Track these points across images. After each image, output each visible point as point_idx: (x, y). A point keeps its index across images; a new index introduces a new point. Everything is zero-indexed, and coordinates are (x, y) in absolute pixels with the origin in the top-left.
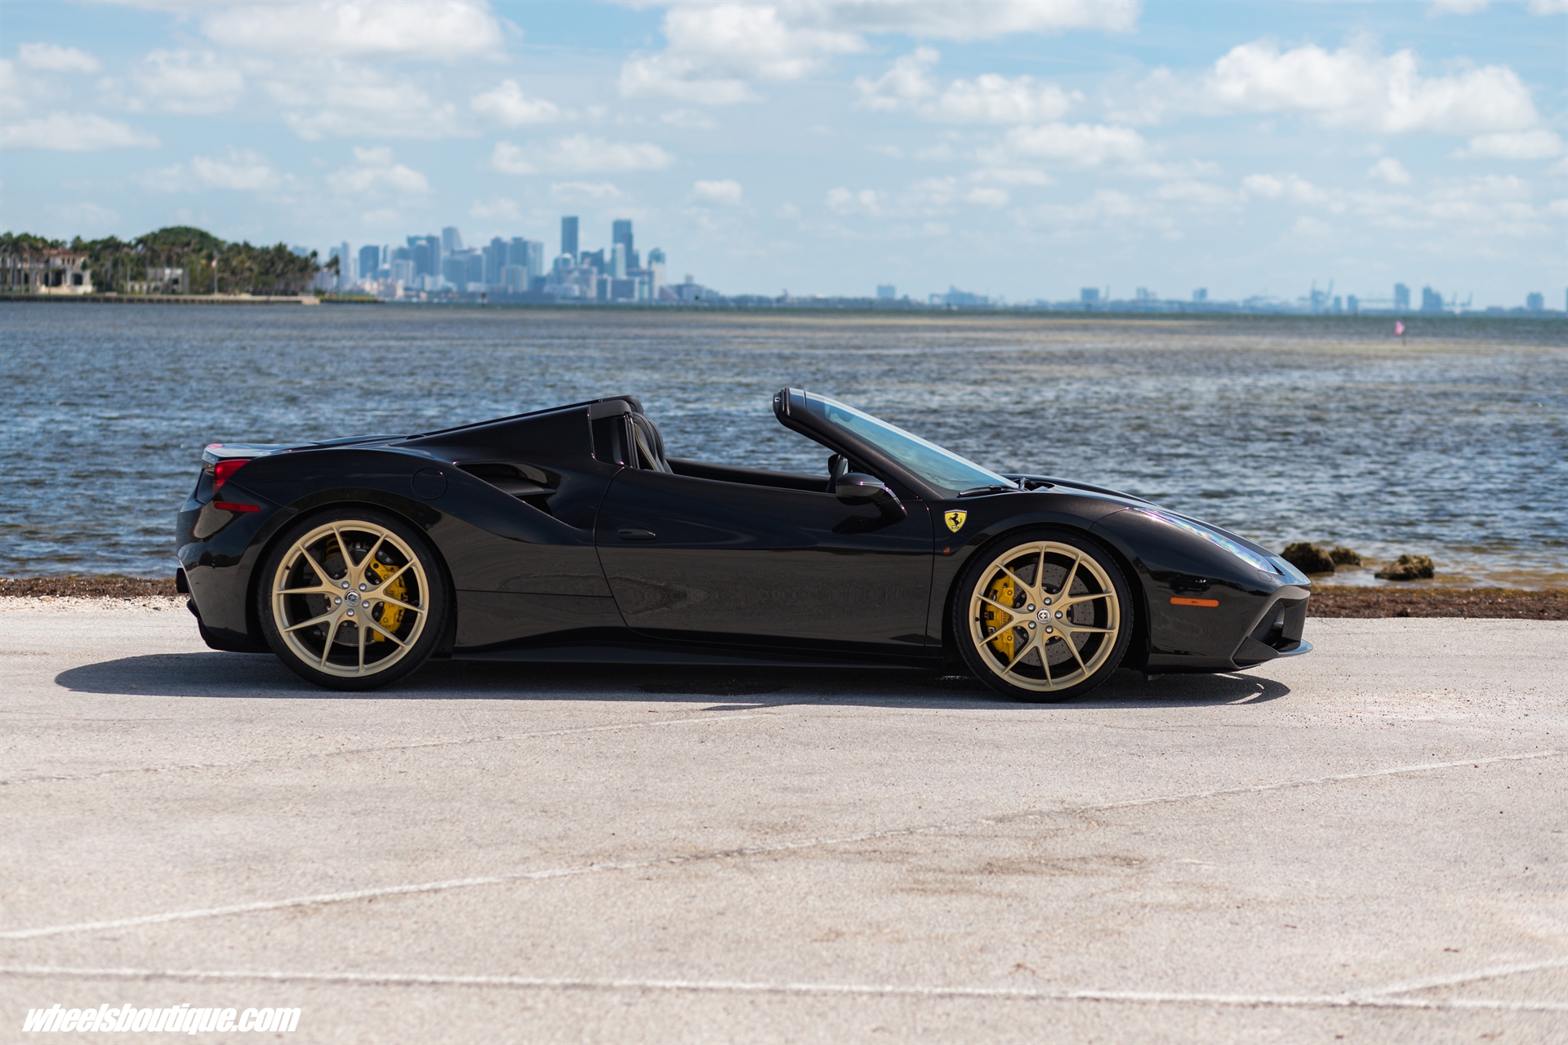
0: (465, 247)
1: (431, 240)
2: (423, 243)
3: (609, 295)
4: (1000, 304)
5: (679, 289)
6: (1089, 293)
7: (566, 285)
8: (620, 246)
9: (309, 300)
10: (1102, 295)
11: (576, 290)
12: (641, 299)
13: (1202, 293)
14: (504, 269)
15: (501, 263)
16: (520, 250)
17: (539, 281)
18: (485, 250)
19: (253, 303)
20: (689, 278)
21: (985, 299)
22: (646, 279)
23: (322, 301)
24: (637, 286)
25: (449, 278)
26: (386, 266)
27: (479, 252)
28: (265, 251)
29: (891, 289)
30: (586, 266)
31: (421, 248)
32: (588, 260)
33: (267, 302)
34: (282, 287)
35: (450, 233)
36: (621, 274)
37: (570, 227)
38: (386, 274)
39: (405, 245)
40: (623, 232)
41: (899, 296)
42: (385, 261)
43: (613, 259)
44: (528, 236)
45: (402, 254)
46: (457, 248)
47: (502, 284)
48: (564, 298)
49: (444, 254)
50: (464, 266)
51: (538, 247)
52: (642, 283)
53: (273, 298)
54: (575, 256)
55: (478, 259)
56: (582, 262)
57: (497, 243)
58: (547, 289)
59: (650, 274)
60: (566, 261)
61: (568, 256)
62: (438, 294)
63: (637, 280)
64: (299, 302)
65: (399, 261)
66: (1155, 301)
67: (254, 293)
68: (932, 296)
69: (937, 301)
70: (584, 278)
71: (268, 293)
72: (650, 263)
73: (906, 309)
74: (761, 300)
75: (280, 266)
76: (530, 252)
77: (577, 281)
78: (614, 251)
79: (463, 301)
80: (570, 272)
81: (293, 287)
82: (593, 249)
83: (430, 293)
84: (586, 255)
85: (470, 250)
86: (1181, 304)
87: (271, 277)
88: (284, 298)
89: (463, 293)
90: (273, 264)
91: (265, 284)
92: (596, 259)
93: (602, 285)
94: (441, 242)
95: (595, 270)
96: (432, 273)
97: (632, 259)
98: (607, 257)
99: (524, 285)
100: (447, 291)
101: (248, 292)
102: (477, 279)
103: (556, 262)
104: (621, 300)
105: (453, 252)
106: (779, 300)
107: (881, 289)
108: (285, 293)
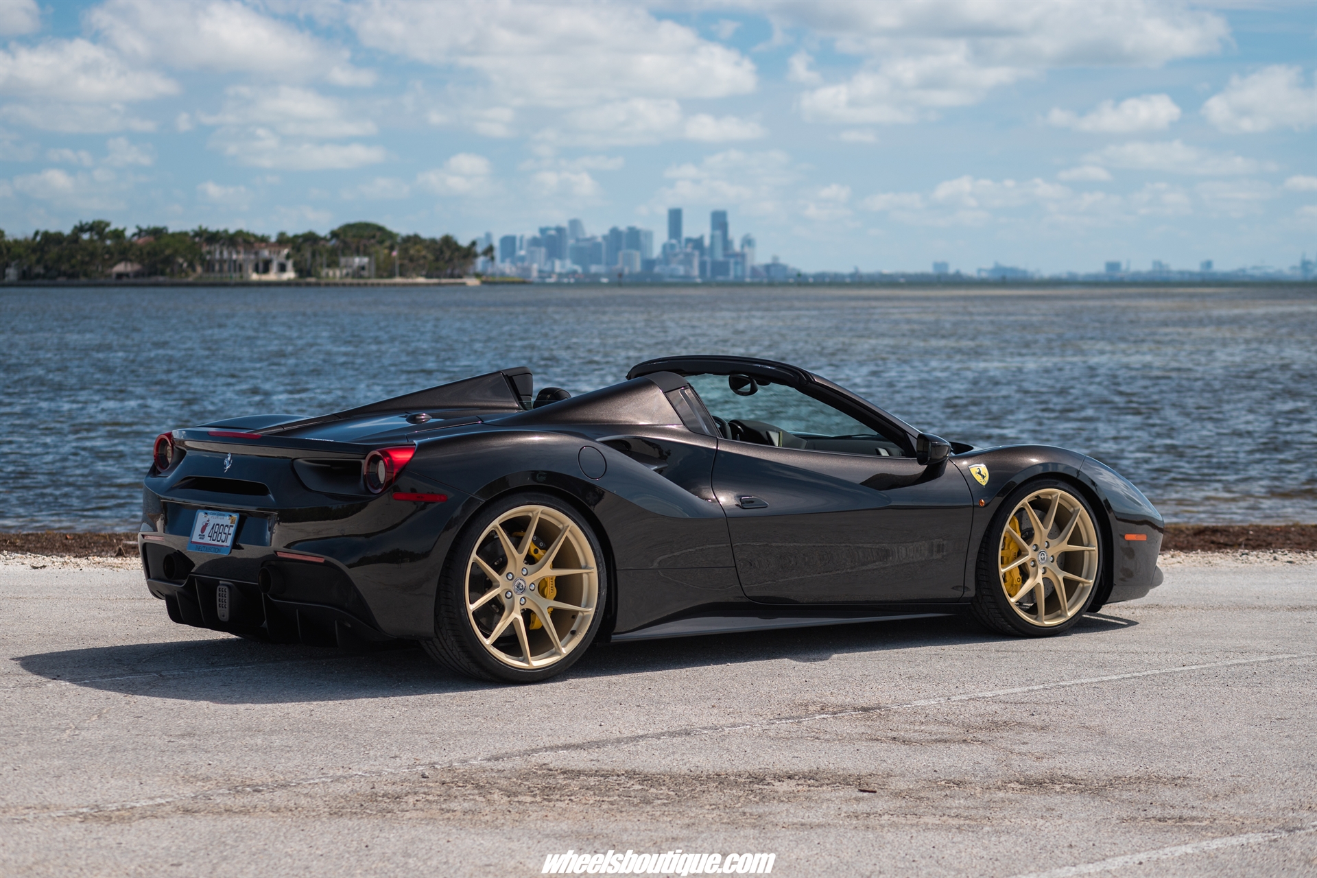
0: (588, 235)
1: (559, 230)
2: (553, 233)
3: (709, 273)
4: (1037, 276)
5: (767, 267)
6: (1113, 266)
7: (673, 266)
8: (718, 233)
9: (472, 282)
10: (1124, 267)
11: (681, 270)
12: (736, 277)
13: (1208, 264)
14: (621, 254)
15: (618, 249)
16: (633, 238)
17: (649, 264)
18: (605, 237)
19: (427, 285)
20: (775, 258)
21: (1025, 272)
22: (739, 259)
23: (484, 283)
24: (732, 266)
25: (575, 262)
26: (523, 253)
27: (600, 240)
28: (433, 241)
29: (945, 265)
30: (689, 250)
31: (551, 237)
32: (690, 245)
33: (439, 285)
34: (449, 271)
35: (575, 224)
36: (719, 256)
37: (675, 218)
38: (522, 259)
39: (537, 234)
40: (720, 221)
41: (952, 270)
42: (521, 248)
43: (712, 243)
44: (639, 225)
45: (535, 242)
46: (581, 237)
47: (619, 266)
48: (671, 276)
49: (571, 242)
50: (588, 251)
51: (649, 235)
52: (736, 263)
53: (444, 281)
54: (680, 242)
55: (598, 245)
56: (686, 246)
57: (615, 233)
58: (657, 269)
59: (742, 256)
60: (672, 246)
61: (674, 241)
62: (567, 275)
63: (732, 261)
64: (464, 284)
65: (533, 248)
66: (1169, 272)
67: (428, 276)
68: (980, 270)
69: (984, 275)
70: (687, 260)
71: (438, 277)
72: (742, 246)
73: (958, 281)
74: (836, 275)
75: (447, 254)
76: (642, 238)
77: (681, 263)
78: (712, 237)
79: (588, 280)
80: (675, 255)
81: (457, 272)
82: (695, 235)
83: (560, 275)
84: (689, 240)
85: (593, 238)
86: (1191, 274)
87: (441, 264)
88: (452, 281)
89: (586, 274)
90: (442, 252)
91: (437, 269)
92: (698, 243)
93: (703, 265)
94: (568, 232)
95: (697, 253)
96: (561, 257)
97: (727, 243)
98: (707, 242)
99: (638, 267)
100: (574, 273)
101: (422, 276)
102: (598, 262)
103: (664, 247)
104: (720, 278)
105: (578, 240)
106: (852, 276)
107: (936, 265)
108: (452, 276)
